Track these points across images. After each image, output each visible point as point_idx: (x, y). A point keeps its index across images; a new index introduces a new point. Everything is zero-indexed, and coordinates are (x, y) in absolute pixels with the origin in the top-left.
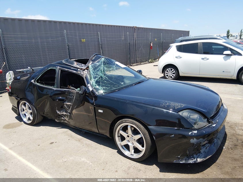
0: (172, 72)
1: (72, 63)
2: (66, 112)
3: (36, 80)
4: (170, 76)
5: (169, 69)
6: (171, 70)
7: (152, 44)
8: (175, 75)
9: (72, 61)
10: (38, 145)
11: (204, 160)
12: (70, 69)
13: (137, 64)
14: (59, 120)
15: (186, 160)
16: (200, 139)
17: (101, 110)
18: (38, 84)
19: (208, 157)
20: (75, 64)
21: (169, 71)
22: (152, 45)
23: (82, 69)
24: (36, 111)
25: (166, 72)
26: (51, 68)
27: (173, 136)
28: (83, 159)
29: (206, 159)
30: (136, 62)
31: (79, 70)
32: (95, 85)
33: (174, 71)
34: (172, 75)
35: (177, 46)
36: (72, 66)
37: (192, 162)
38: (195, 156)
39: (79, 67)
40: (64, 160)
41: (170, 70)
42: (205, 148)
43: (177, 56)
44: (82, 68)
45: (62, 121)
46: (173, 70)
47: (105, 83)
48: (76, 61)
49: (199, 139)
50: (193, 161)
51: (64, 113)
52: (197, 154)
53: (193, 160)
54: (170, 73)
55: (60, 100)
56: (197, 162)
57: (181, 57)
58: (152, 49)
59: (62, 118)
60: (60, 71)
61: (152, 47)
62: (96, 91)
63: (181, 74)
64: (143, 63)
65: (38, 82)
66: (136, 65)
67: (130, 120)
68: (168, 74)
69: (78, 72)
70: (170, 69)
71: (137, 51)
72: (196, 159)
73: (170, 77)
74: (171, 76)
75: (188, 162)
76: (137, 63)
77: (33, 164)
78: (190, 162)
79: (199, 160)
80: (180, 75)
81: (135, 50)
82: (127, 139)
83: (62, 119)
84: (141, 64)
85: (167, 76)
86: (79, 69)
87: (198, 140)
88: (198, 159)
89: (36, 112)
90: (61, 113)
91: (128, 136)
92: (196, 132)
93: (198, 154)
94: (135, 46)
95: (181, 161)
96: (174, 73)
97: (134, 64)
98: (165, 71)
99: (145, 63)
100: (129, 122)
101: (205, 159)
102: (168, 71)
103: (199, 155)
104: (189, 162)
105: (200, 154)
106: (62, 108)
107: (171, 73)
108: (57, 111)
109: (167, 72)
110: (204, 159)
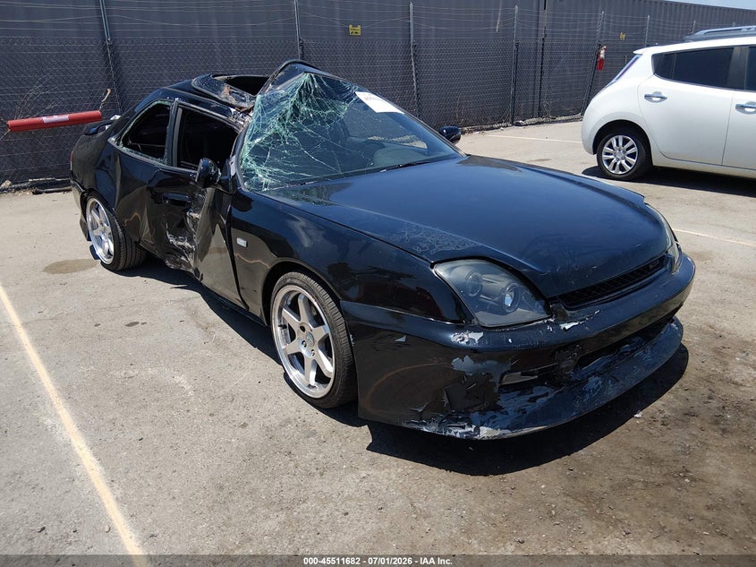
0: (628, 149)
1: (218, 89)
2: (191, 240)
3: (121, 136)
4: (618, 163)
5: (617, 140)
6: (625, 141)
7: (602, 52)
8: (635, 161)
9: (219, 82)
10: (96, 326)
11: (505, 437)
12: (207, 106)
13: (541, 120)
14: (175, 262)
15: (440, 423)
16: (488, 362)
17: (243, 239)
18: (125, 150)
19: (526, 431)
20: (226, 94)
21: (617, 144)
22: (602, 56)
23: (241, 108)
24: (120, 230)
25: (606, 149)
26: (159, 102)
27: (403, 340)
28: (178, 379)
29: (515, 434)
30: (536, 112)
31: (233, 110)
32: (247, 160)
33: (633, 146)
34: (627, 162)
35: (655, 57)
36: (216, 96)
37: (458, 436)
38: (475, 415)
39: (233, 102)
40: (131, 373)
41: (621, 144)
42: (528, 397)
43: (651, 93)
44: (243, 104)
45: (183, 268)
46: (632, 142)
47: (286, 155)
48: (229, 82)
49: (484, 360)
50: (461, 431)
51: (187, 244)
52: (482, 412)
53: (463, 427)
54: (621, 154)
55: (174, 202)
56: (477, 437)
57: (662, 98)
58: (601, 68)
59: (183, 258)
60: (180, 110)
61: (602, 60)
62: (245, 180)
63: (658, 160)
64: (563, 118)
65: (125, 145)
66: (536, 124)
67: (302, 275)
68: (611, 157)
69: (231, 119)
70: (621, 138)
71: (546, 74)
72: (474, 426)
73: (617, 167)
74: (621, 165)
75: (448, 433)
76: (540, 115)
77: (49, 370)
78: (452, 434)
79: (485, 432)
80: (654, 164)
81: (539, 70)
82: (300, 335)
83: (182, 262)
84: (552, 122)
85: (609, 161)
86: (233, 107)
87: (479, 365)
88: (481, 428)
89: (120, 233)
90: (180, 243)
91: (303, 329)
92: (477, 336)
93: (491, 413)
94: (539, 56)
95: (425, 424)
96: (632, 156)
97: (527, 121)
98: (603, 148)
99: (570, 117)
100: (298, 282)
101: (508, 433)
102: (615, 145)
103: (495, 417)
104: (450, 431)
105: (498, 414)
106: (181, 228)
107: (624, 152)
108: (168, 236)
109: (611, 150)
110: (507, 431)
